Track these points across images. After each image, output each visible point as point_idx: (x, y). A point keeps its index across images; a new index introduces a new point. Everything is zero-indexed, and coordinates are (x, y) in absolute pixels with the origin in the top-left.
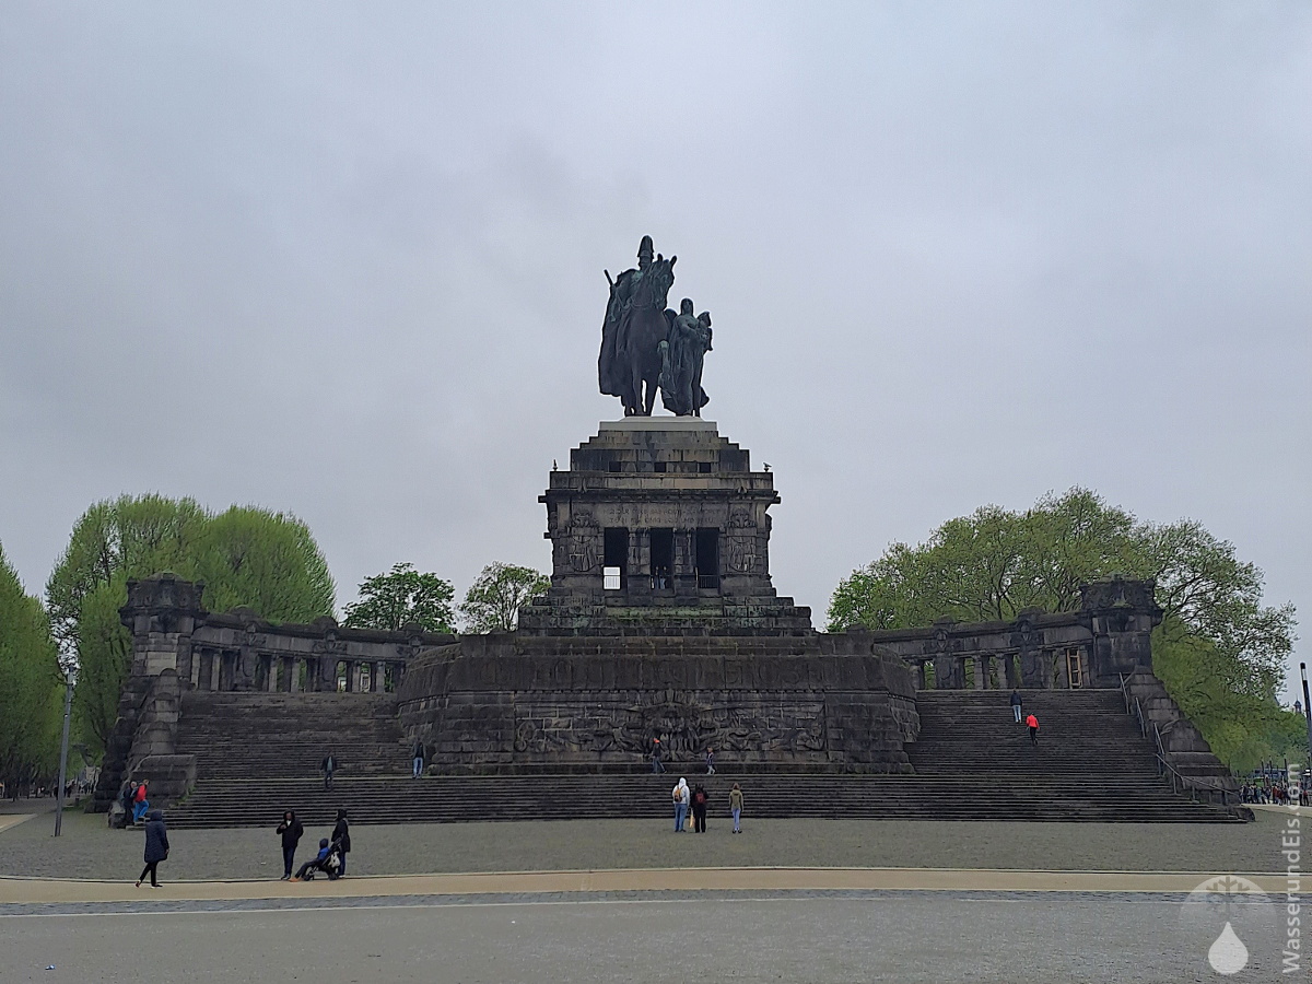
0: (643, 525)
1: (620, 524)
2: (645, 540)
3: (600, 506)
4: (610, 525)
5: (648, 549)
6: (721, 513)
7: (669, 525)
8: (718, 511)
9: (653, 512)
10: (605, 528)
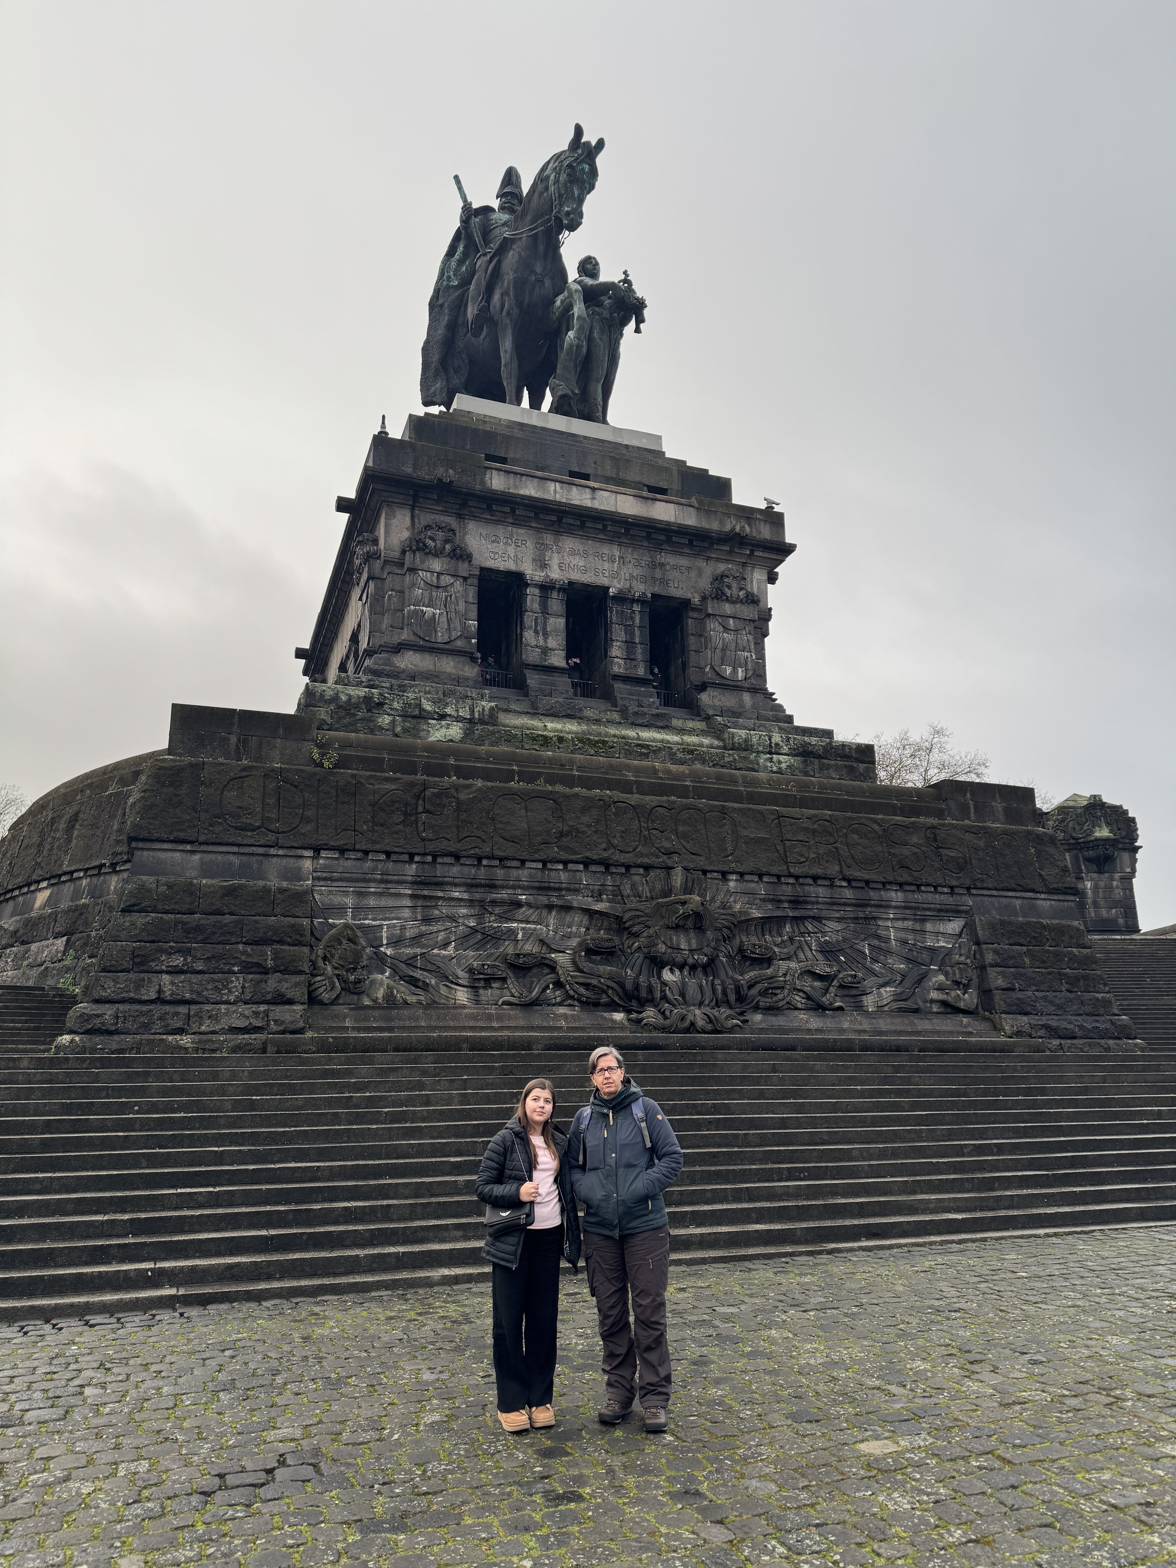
0: (555, 574)
1: (511, 566)
2: (556, 603)
3: (472, 526)
4: (490, 564)
5: (561, 622)
6: (693, 574)
7: (604, 581)
8: (689, 569)
9: (573, 553)
10: (482, 569)
